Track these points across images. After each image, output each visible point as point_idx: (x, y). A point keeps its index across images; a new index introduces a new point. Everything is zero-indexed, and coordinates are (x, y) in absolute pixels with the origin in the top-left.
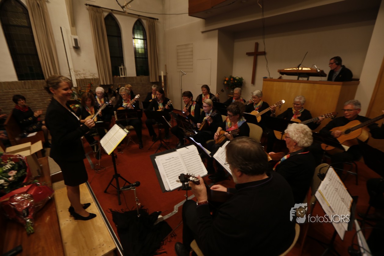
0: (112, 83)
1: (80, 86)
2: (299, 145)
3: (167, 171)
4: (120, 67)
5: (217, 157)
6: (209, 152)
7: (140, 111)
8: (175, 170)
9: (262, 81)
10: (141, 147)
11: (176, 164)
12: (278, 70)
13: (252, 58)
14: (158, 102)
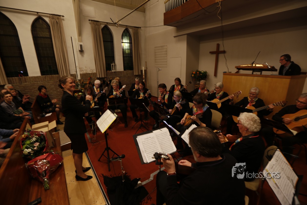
0: (106, 77)
1: (83, 78)
2: (250, 130)
3: (146, 147)
4: (112, 64)
5: (185, 138)
6: (178, 133)
7: (126, 98)
8: (151, 147)
9: (222, 75)
10: (126, 126)
11: (152, 142)
12: (236, 66)
13: (214, 56)
14: (140, 92)
